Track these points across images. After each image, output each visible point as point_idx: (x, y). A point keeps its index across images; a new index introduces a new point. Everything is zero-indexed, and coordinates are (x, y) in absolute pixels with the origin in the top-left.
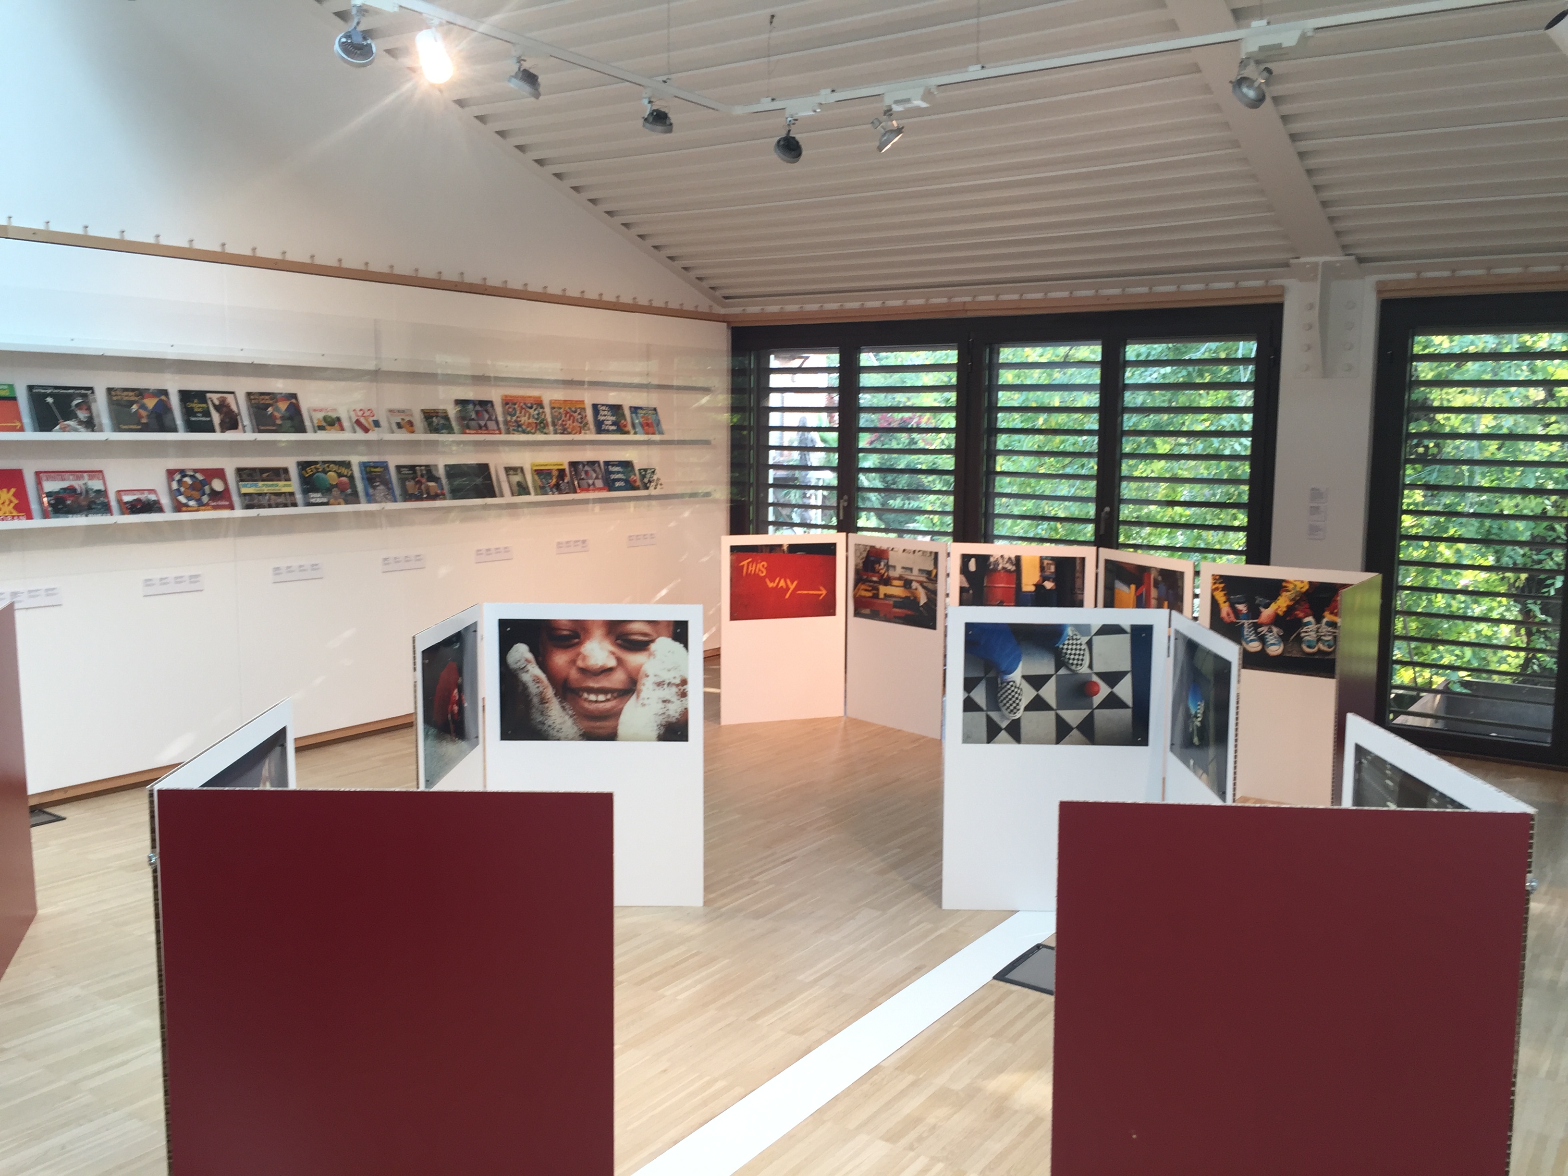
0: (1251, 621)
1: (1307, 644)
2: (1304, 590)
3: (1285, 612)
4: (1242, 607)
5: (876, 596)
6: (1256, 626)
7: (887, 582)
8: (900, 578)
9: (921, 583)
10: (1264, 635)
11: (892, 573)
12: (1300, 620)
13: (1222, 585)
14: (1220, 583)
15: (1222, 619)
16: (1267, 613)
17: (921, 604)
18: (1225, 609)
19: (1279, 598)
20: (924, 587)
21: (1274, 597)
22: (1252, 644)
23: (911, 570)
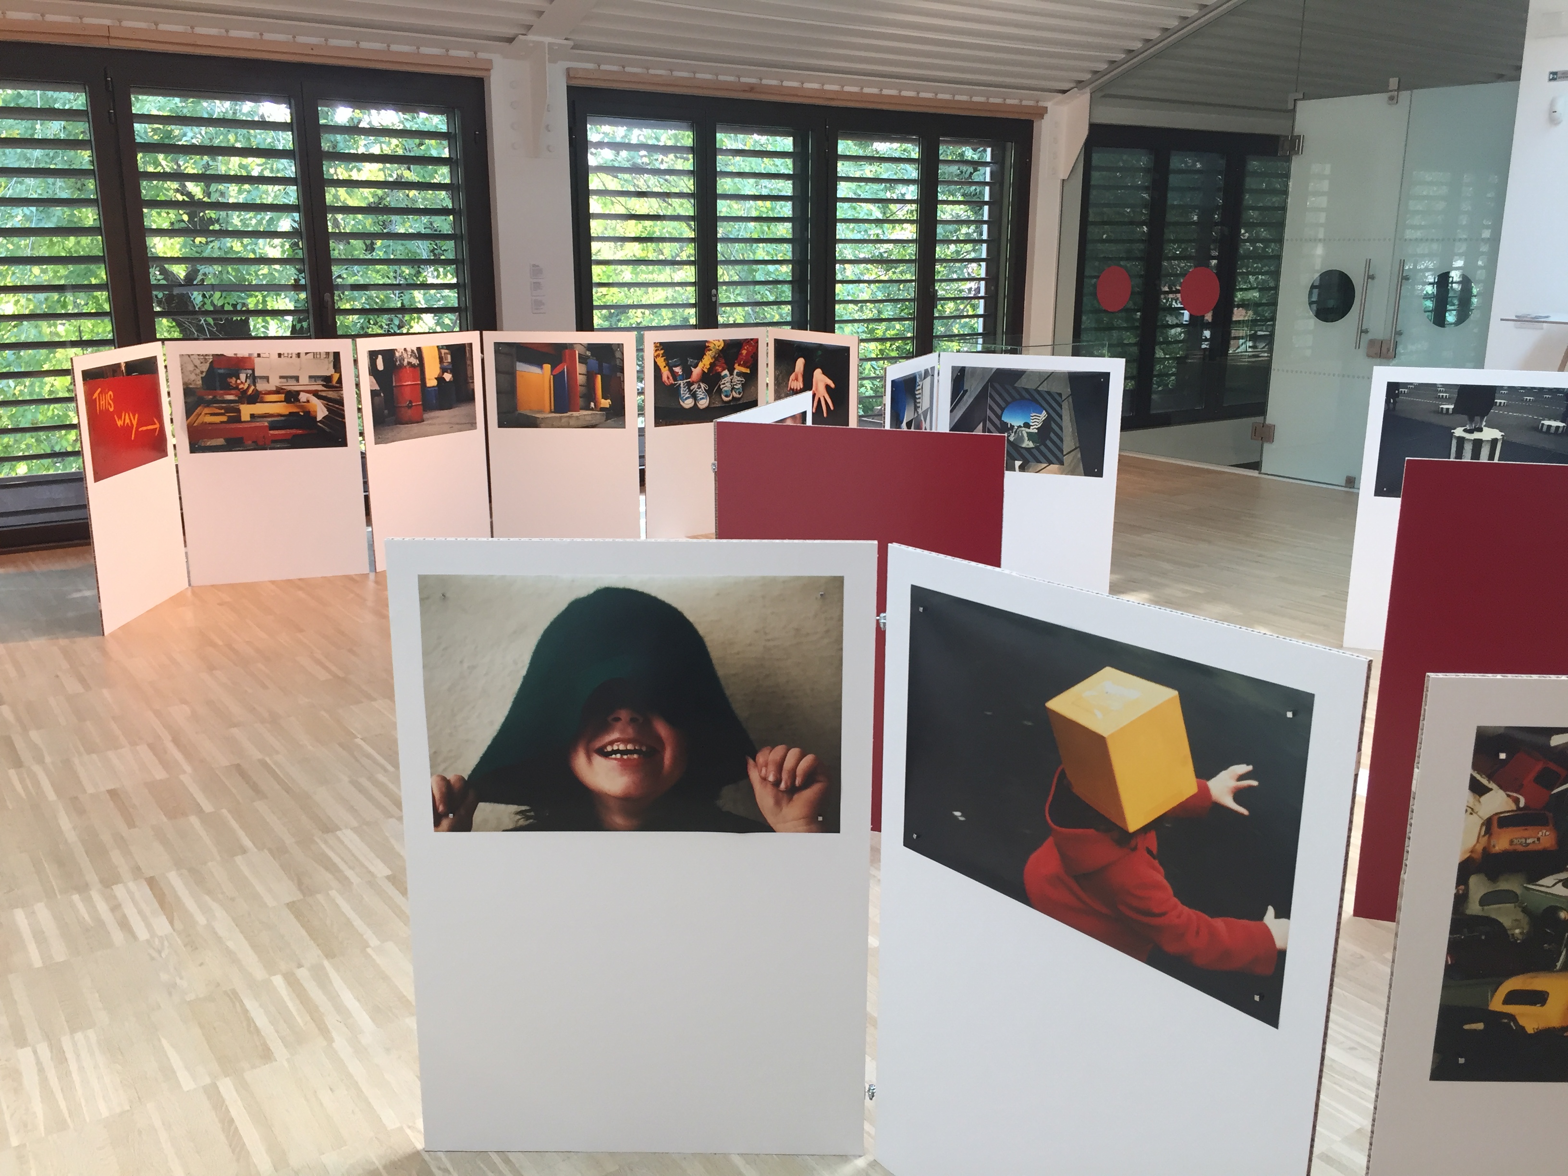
0: (685, 381)
1: (725, 394)
2: (721, 348)
3: (709, 369)
4: (678, 370)
5: (238, 419)
6: (689, 384)
7: (255, 398)
8: (278, 391)
9: (316, 394)
10: (696, 391)
11: (261, 386)
12: (719, 374)
13: (662, 352)
14: (661, 349)
15: (663, 383)
16: (696, 372)
17: (319, 418)
18: (665, 373)
19: (705, 357)
20: (319, 397)
21: (700, 358)
22: (686, 402)
23: (297, 378)
